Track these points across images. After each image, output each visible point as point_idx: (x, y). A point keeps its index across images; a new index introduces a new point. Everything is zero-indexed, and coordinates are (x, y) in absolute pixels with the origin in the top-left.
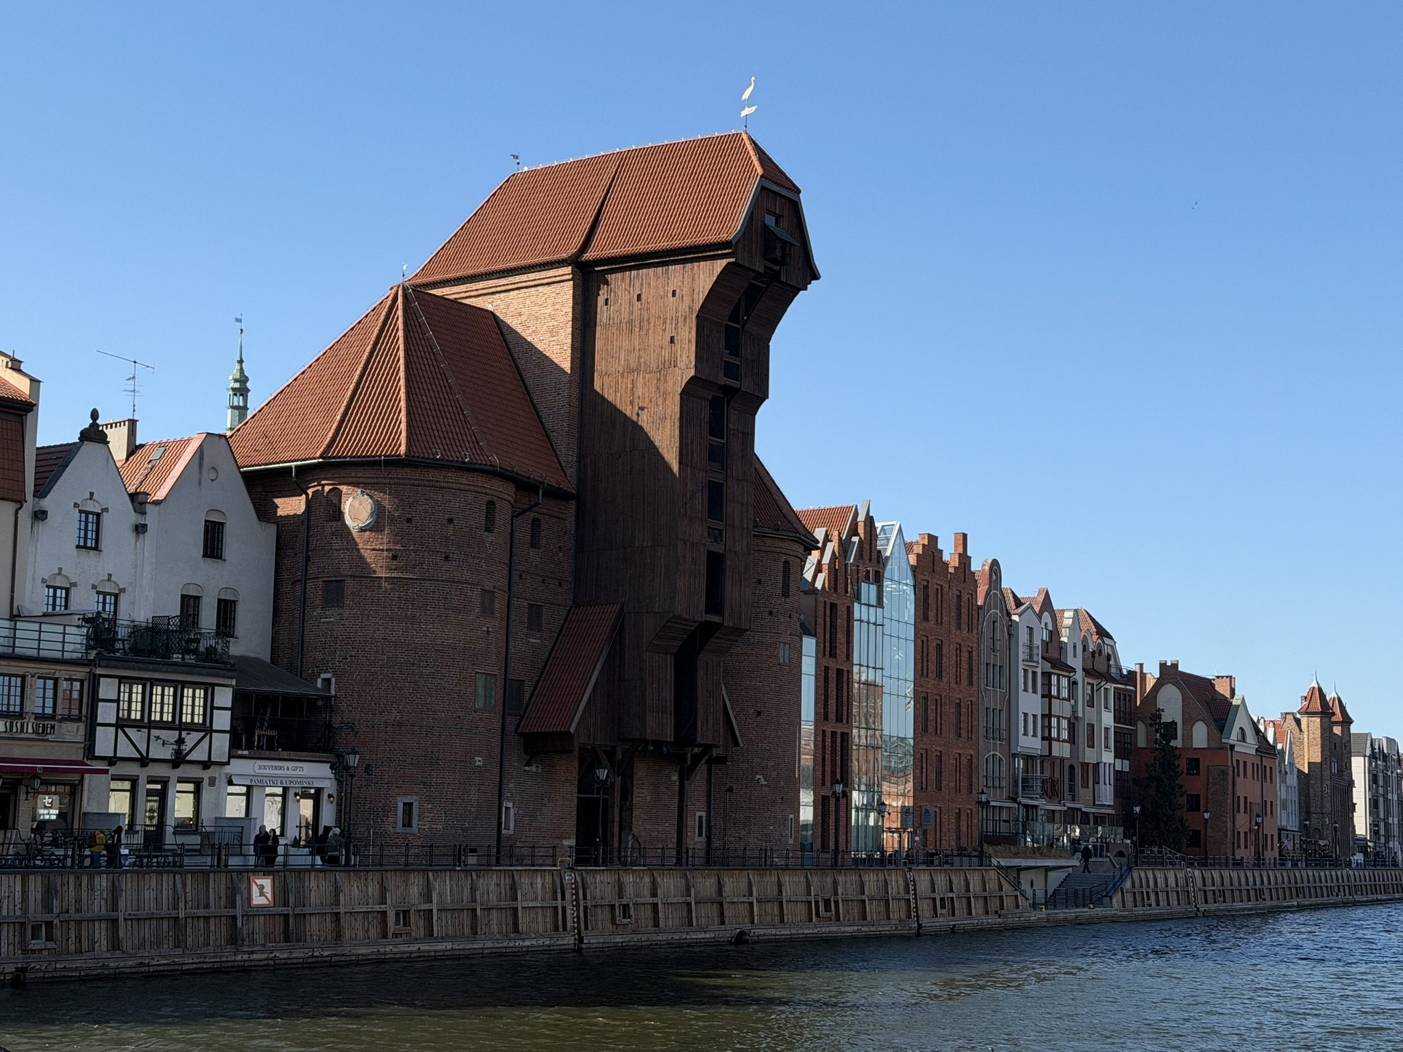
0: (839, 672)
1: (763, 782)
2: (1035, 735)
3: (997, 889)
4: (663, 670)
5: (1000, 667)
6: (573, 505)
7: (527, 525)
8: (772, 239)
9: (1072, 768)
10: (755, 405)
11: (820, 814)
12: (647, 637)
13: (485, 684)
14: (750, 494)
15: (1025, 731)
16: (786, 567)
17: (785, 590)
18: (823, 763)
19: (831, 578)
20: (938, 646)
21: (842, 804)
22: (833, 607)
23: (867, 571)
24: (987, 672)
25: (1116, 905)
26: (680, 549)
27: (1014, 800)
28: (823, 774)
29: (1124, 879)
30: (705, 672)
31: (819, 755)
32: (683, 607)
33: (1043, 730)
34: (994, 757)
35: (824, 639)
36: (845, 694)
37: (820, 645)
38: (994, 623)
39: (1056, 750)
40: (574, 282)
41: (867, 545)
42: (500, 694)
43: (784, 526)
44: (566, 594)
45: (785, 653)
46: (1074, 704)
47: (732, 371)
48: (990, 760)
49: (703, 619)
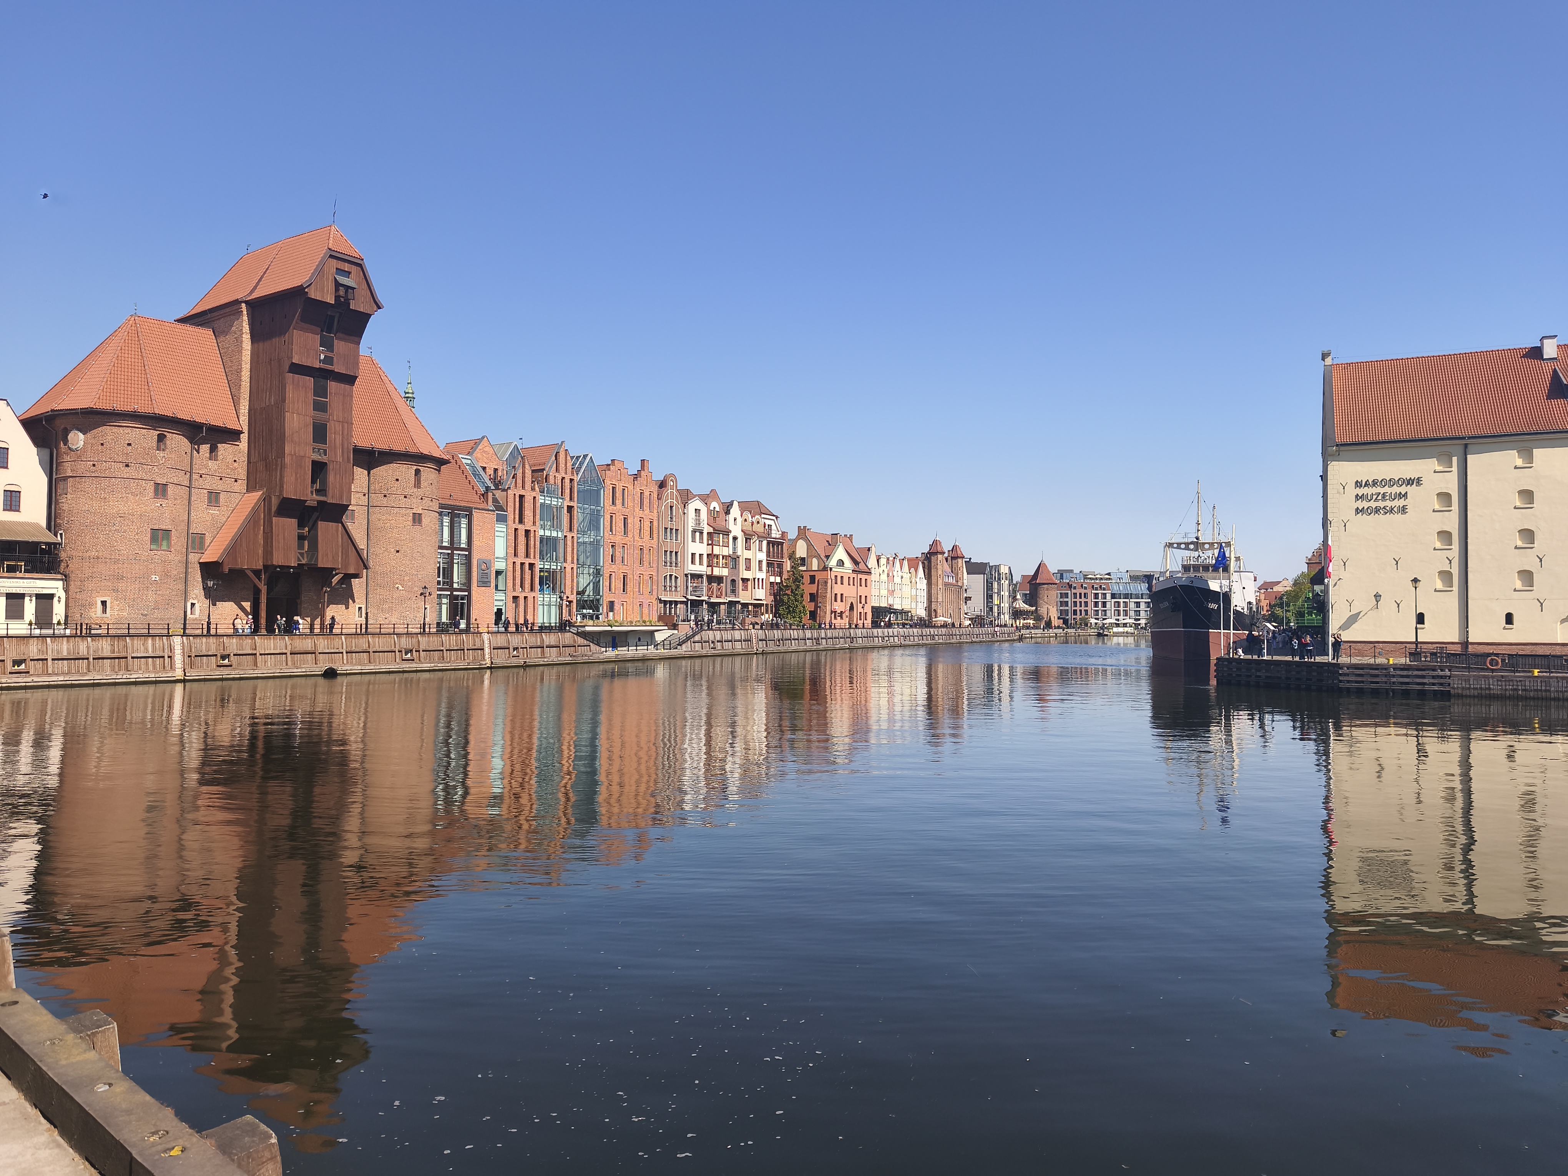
0: (527, 532)
1: (400, 588)
2: (701, 563)
3: (572, 643)
4: (287, 527)
5: (677, 530)
6: (244, 437)
7: (205, 448)
8: (338, 285)
9: (733, 581)
10: (350, 380)
11: (511, 605)
12: (274, 509)
13: (159, 536)
14: (350, 430)
15: (693, 562)
16: (417, 472)
17: (418, 484)
18: (514, 579)
19: (520, 481)
20: (625, 518)
21: (530, 600)
22: (522, 497)
23: (563, 478)
24: (666, 532)
25: (685, 649)
26: (287, 460)
27: (685, 597)
28: (514, 585)
29: (693, 636)
30: (325, 528)
31: (510, 575)
32: (290, 492)
33: (708, 562)
34: (671, 576)
35: (514, 514)
36: (532, 543)
37: (510, 517)
38: (671, 507)
39: (717, 572)
40: (245, 313)
41: (562, 465)
42: (178, 541)
43: (412, 450)
44: (241, 486)
45: (417, 519)
46: (734, 549)
47: (328, 360)
48: (668, 577)
49: (312, 499)
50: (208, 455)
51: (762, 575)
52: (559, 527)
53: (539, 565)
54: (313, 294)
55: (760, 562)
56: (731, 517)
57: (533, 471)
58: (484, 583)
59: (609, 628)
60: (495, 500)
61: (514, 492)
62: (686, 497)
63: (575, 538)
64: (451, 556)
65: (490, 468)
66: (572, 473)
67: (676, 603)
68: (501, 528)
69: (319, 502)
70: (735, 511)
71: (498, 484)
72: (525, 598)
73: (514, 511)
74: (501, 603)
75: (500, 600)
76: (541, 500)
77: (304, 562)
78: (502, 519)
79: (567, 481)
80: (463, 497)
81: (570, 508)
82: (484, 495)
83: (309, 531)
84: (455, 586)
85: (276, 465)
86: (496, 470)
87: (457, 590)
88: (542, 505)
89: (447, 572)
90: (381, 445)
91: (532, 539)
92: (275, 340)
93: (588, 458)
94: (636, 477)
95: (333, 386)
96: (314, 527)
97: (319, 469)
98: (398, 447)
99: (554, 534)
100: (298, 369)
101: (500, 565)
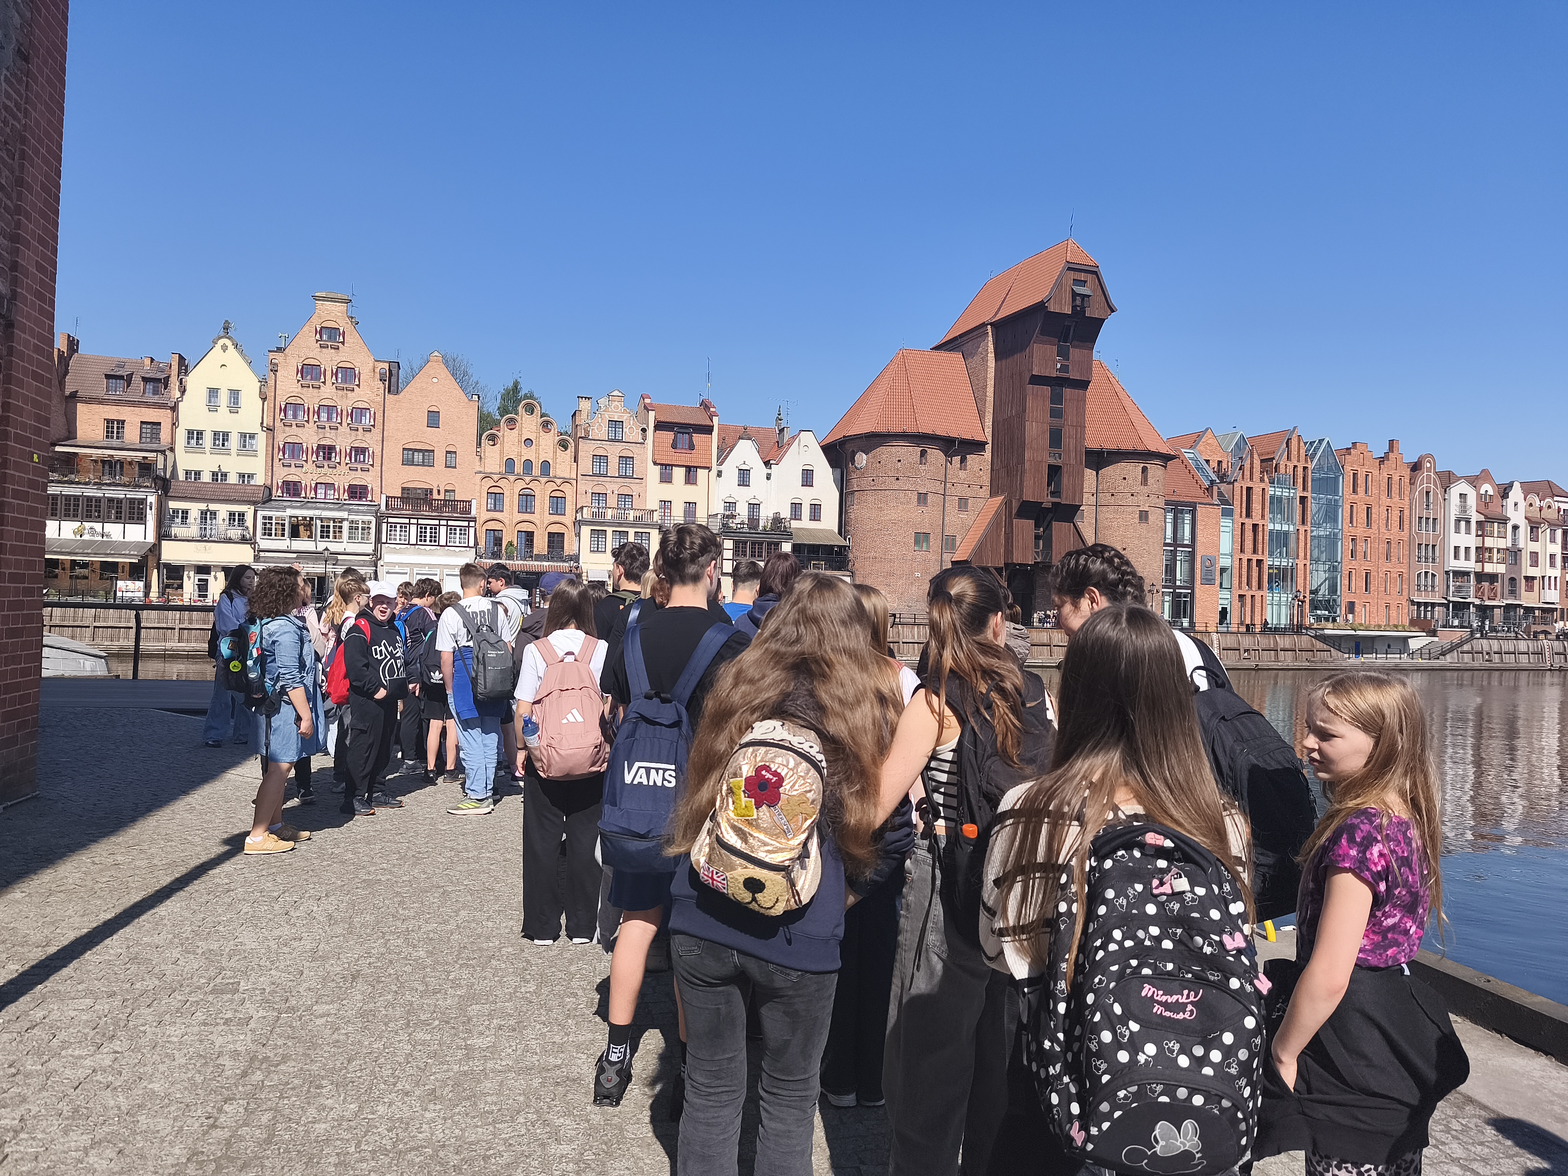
0: (1255, 526)
2: (1467, 558)
3: (1309, 647)
4: (1026, 528)
5: (1434, 519)
6: (989, 447)
7: (957, 459)
8: (1074, 295)
9: (1512, 580)
10: (1084, 385)
11: (1237, 604)
12: (1014, 512)
13: (921, 538)
14: (1083, 433)
15: (1456, 557)
16: (1144, 470)
17: (1145, 482)
18: (1240, 576)
19: (1247, 473)
20: (1368, 508)
21: (1258, 599)
22: (1249, 489)
23: (1295, 467)
24: (1420, 522)
25: (1448, 660)
26: (1027, 465)
27: (1446, 599)
28: (1240, 583)
29: (1461, 644)
30: (1059, 528)
31: (1236, 572)
32: (1029, 496)
33: (1477, 557)
34: (1426, 573)
35: (1241, 508)
36: (1260, 538)
37: (1237, 511)
38: (1428, 493)
39: (1489, 568)
40: (990, 334)
41: (1294, 452)
42: (935, 543)
43: (1140, 448)
44: (985, 492)
45: (1144, 516)
46: (1514, 540)
47: (1064, 368)
48: (1423, 575)
49: (1048, 500)
50: (959, 466)
51: (1556, 572)
52: (1289, 520)
53: (1268, 561)
54: (1053, 308)
55: (1552, 557)
56: (1510, 502)
57: (1262, 461)
58: (1208, 580)
59: (1353, 632)
60: (1220, 494)
61: (1241, 484)
62: (1447, 480)
63: (1309, 531)
64: (1174, 553)
65: (1214, 461)
66: (1306, 461)
67: (1433, 605)
68: (1226, 524)
69: (1053, 504)
70: (1516, 494)
71: (1223, 477)
72: (1252, 596)
73: (1241, 505)
74: (1226, 602)
75: (1225, 598)
76: (1270, 491)
77: (1039, 560)
78: (1228, 513)
79: (1300, 470)
80: (1187, 492)
81: (1303, 499)
82: (1209, 490)
83: (1044, 532)
84: (1178, 583)
85: (1017, 471)
86: (1220, 462)
87: (1180, 587)
88: (1272, 497)
89: (1170, 569)
90: (1110, 445)
91: (1260, 534)
92: (1017, 356)
93: (1324, 444)
94: (1382, 460)
95: (1068, 392)
96: (1048, 527)
97: (1054, 471)
98: (1127, 445)
99: (1285, 528)
100: (1036, 380)
101: (1225, 562)
